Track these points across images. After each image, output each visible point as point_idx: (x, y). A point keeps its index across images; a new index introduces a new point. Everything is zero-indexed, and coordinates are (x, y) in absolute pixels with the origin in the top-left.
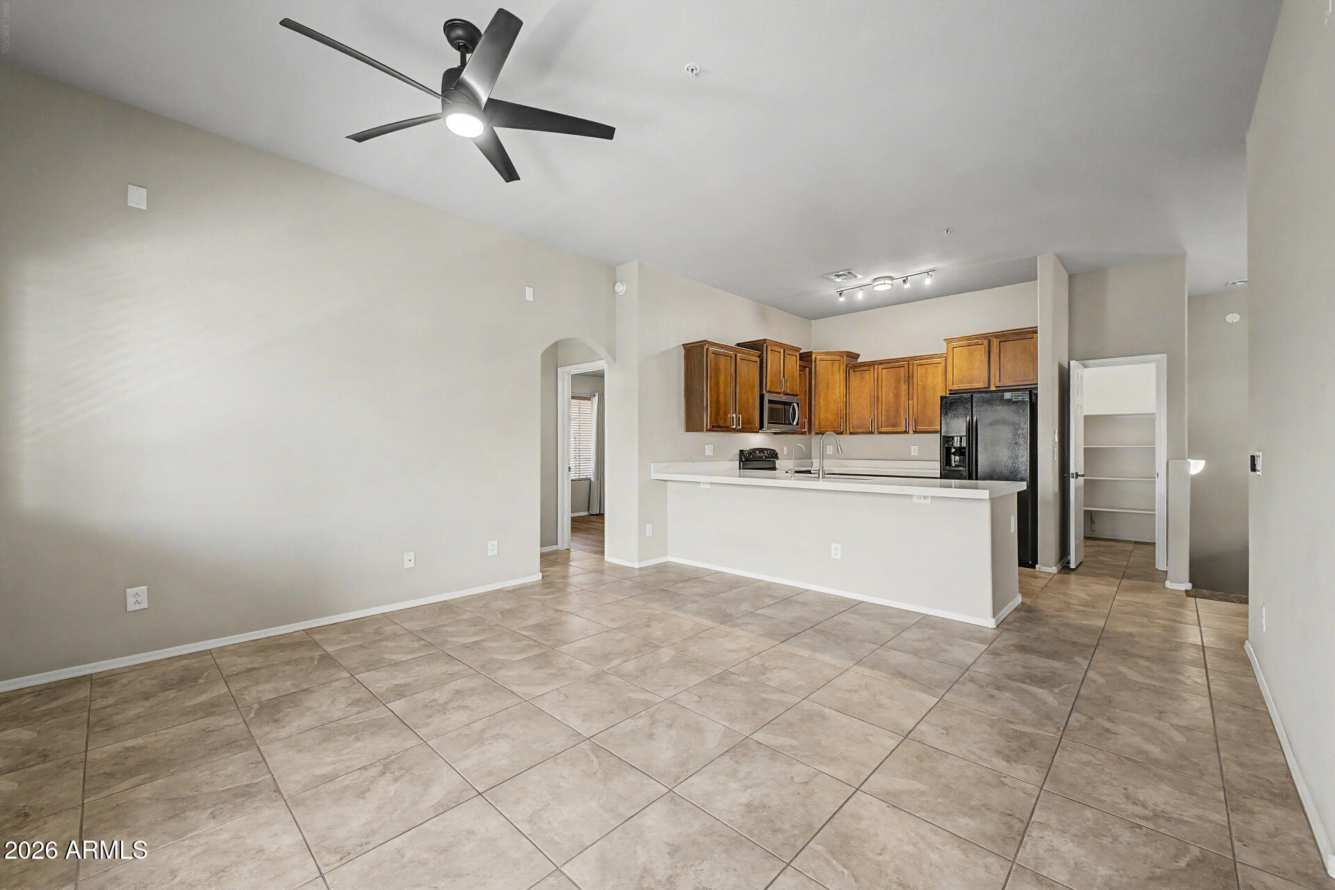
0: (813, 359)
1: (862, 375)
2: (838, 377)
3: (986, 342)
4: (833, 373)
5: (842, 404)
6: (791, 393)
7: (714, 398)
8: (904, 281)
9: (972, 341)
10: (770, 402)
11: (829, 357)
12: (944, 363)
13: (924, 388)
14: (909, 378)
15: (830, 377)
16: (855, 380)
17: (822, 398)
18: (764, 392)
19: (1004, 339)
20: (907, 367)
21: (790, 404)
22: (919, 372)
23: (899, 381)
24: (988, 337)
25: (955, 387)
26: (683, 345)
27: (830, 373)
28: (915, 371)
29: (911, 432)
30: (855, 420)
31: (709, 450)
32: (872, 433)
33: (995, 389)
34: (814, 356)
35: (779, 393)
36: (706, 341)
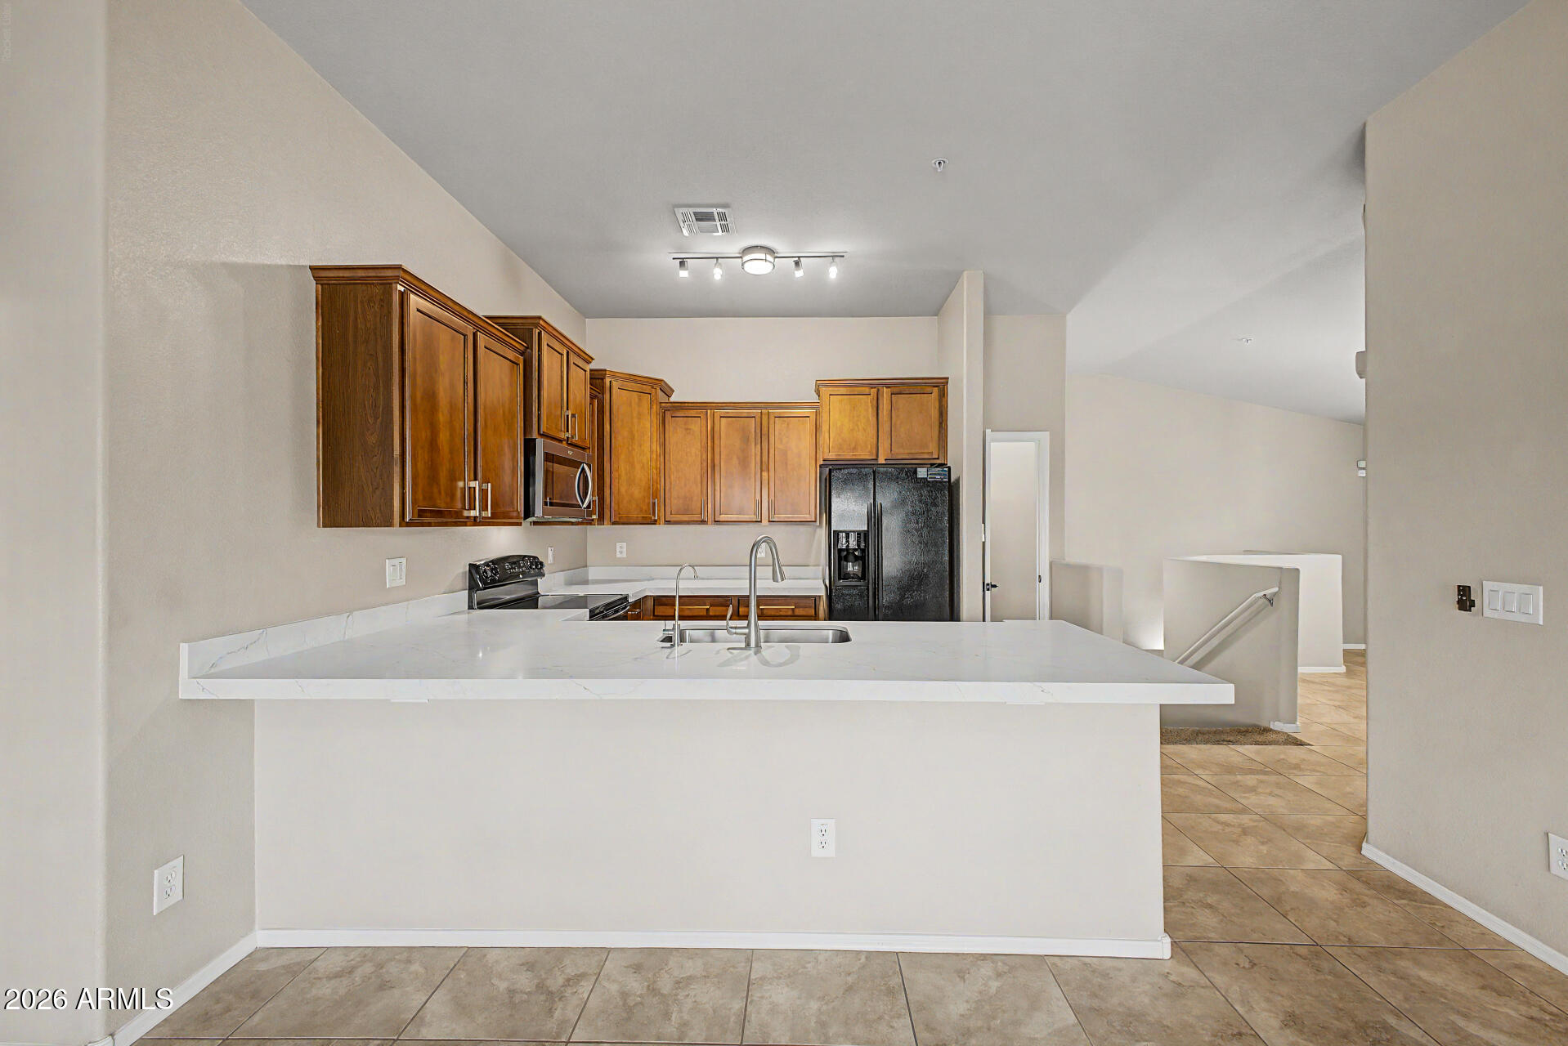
0: (608, 384)
1: (686, 424)
2: (647, 425)
3: (874, 391)
4: (640, 415)
5: (655, 471)
6: (580, 444)
7: (424, 434)
8: (797, 264)
9: (854, 387)
10: (549, 457)
11: (636, 387)
12: (813, 417)
13: (785, 453)
14: (763, 435)
15: (635, 420)
16: (676, 431)
17: (623, 457)
18: (535, 435)
19: (896, 390)
20: (758, 419)
21: (575, 464)
22: (778, 427)
23: (748, 440)
24: (876, 386)
25: (832, 456)
26: (312, 268)
27: (635, 414)
28: (771, 426)
29: (765, 522)
30: (674, 502)
31: (394, 574)
32: (703, 522)
33: (884, 462)
34: (607, 381)
35: (560, 441)
36: (399, 268)
